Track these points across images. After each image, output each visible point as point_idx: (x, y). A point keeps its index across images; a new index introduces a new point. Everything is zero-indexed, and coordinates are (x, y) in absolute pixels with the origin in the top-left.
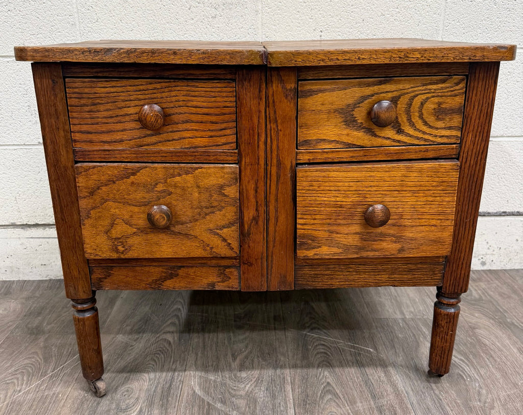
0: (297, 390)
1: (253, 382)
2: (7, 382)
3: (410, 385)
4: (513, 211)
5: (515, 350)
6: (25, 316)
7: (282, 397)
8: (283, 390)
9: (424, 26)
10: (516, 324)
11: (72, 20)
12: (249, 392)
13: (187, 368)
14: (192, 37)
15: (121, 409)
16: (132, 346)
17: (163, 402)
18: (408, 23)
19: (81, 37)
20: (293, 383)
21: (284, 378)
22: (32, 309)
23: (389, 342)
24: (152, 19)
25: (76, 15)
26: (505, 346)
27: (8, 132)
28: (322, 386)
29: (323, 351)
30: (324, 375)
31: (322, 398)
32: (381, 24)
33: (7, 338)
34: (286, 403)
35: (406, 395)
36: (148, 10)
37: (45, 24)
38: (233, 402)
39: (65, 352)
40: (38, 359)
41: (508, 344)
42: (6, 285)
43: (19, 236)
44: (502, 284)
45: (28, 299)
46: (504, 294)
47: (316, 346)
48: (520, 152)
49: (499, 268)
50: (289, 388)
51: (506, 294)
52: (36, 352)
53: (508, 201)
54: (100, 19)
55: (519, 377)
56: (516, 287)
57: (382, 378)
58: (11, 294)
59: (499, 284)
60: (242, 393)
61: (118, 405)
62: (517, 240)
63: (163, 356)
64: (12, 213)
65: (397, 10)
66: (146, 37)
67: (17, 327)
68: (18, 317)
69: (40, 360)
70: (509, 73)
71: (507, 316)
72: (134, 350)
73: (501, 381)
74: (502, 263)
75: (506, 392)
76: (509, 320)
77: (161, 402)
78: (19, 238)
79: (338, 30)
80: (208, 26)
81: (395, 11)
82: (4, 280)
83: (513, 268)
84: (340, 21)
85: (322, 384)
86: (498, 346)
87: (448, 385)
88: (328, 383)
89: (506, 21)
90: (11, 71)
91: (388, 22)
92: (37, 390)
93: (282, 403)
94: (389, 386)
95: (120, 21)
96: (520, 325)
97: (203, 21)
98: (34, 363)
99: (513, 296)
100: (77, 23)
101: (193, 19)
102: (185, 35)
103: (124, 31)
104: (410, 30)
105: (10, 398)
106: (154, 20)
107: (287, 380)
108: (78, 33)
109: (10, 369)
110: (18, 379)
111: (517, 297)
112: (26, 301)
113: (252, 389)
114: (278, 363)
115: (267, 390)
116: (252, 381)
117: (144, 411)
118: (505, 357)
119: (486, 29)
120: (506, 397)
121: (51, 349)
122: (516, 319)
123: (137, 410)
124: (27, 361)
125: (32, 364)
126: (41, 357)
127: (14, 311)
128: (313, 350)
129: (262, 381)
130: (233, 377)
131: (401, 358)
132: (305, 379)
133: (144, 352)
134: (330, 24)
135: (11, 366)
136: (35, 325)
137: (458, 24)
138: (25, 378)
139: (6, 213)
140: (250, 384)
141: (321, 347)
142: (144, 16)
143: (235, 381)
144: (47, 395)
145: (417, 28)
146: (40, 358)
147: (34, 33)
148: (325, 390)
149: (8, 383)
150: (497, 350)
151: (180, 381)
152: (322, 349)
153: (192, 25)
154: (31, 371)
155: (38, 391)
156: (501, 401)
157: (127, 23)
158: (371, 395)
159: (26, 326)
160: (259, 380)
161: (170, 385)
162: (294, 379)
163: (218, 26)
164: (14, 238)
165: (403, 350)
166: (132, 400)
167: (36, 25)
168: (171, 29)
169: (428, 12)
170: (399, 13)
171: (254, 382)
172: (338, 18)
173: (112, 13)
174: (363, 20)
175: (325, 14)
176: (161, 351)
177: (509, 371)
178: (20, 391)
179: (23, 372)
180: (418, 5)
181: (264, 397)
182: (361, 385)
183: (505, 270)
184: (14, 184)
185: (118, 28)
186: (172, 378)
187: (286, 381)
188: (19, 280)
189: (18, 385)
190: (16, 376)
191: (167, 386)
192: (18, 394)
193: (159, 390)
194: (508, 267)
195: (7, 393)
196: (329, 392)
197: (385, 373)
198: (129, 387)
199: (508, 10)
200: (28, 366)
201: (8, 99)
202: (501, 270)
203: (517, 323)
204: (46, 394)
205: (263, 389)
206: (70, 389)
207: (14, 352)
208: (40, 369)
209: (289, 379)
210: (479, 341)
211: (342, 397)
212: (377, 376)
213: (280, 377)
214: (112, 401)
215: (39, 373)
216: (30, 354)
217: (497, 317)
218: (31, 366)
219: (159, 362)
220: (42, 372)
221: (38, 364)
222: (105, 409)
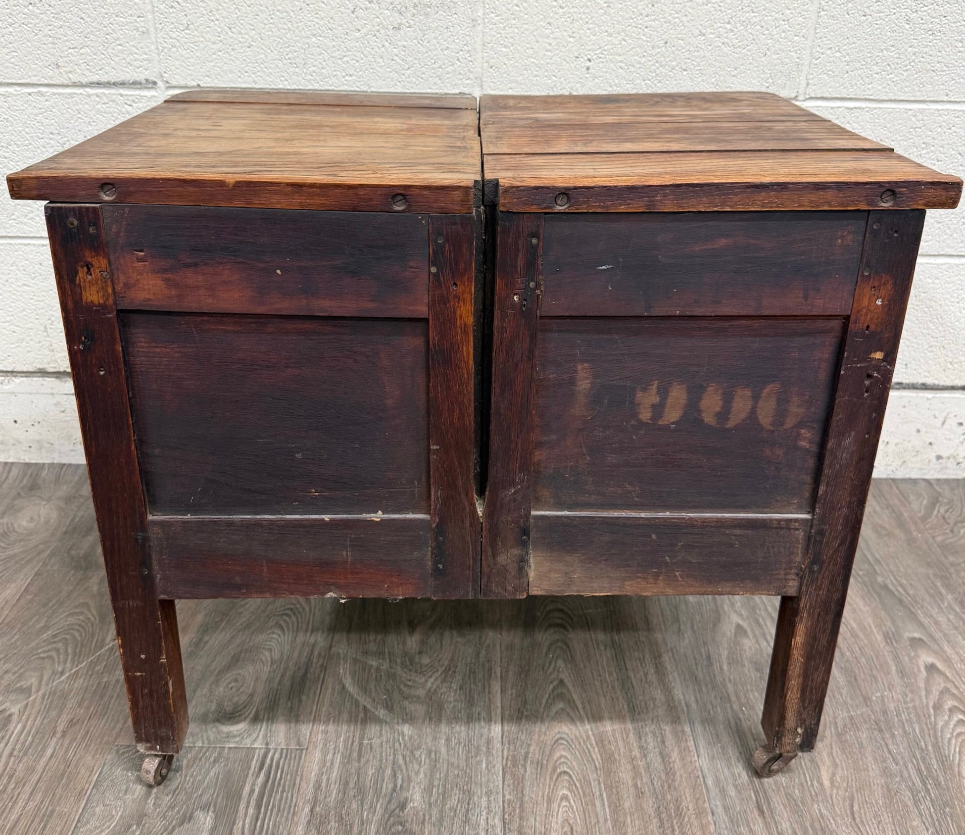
0: (510, 692)
1: (439, 673)
2: (42, 655)
3: (694, 690)
4: (915, 382)
5: (879, 637)
6: (65, 533)
7: (485, 702)
8: (487, 690)
9: (775, 57)
10: (891, 587)
11: (142, 24)
12: (432, 690)
13: (334, 644)
14: (357, 61)
15: (226, 712)
17: (292, 704)
18: (748, 50)
19: (159, 55)
20: (504, 679)
21: (490, 669)
22: (77, 519)
23: (671, 610)
24: (286, 27)
25: (150, 16)
26: (863, 628)
27: (31, 215)
28: (551, 687)
29: (559, 621)
30: (556, 665)
31: (548, 707)
32: (698, 51)
33: (37, 574)
34: (489, 713)
35: (685, 709)
36: (278, 11)
37: (94, 30)
38: (405, 709)
40: (90, 616)
41: (870, 626)
42: (29, 472)
43: (51, 391)
44: (882, 508)
45: (69, 499)
46: (882, 527)
47: (550, 611)
48: (933, 283)
49: (884, 476)
50: (496, 687)
51: (885, 529)
52: (86, 604)
53: (906, 365)
54: (192, 24)
55: (874, 685)
56: (906, 514)
57: (649, 677)
58: (39, 488)
59: (878, 508)
60: (421, 692)
61: (220, 705)
62: (918, 431)
63: (295, 619)
64: (40, 353)
65: (728, 26)
66: (274, 60)
67: (52, 554)
68: (53, 535)
69: (92, 619)
70: (924, 146)
71: (878, 571)
72: (247, 606)
73: (844, 692)
74: (890, 468)
75: (849, 711)
76: (880, 579)
77: (289, 704)
78: (53, 394)
79: (620, 59)
80: (387, 44)
81: (725, 28)
82: (27, 461)
83: (907, 476)
84: (623, 43)
85: (552, 682)
86: (852, 628)
87: (756, 694)
88: (561, 682)
89: (926, 53)
90: (36, 111)
91: (710, 48)
92: (90, 673)
93: (483, 714)
94: (659, 692)
95: (228, 30)
96: (897, 590)
97: (378, 34)
98: (83, 624)
99: (897, 532)
100: (152, 30)
101: (359, 31)
102: (345, 59)
103: (236, 47)
104: (750, 63)
105: (47, 684)
106: (289, 29)
107: (495, 673)
108: (153, 47)
109: (45, 632)
110: (58, 650)
111: (902, 535)
112: (66, 503)
113: (438, 687)
114: (483, 640)
115: (461, 688)
116: (437, 671)
117: (261, 716)
118: (860, 649)
119: (889, 65)
120: (847, 721)
122: (892, 578)
123: (251, 715)
124: (71, 620)
125: (80, 625)
126: (95, 613)
127: (47, 523)
128: (543, 619)
129: (454, 672)
130: (408, 663)
131: (687, 641)
132: (523, 672)
133: (263, 611)
134: (606, 48)
135: (46, 627)
136: (82, 552)
137: (838, 54)
138: (70, 650)
139: (29, 352)
140: (434, 678)
141: (556, 614)
142: (271, 21)
143: (410, 670)
144: (106, 682)
145: (763, 59)
146: (93, 615)
147: (76, 45)
148: (555, 693)
149: (43, 658)
150: (849, 635)
151: (322, 666)
152: (560, 618)
153: (357, 40)
154: (79, 638)
155: (91, 675)
156: (837, 727)
157: (240, 33)
158: (629, 706)
159: (68, 552)
160: (449, 670)
161: (305, 674)
162: (507, 671)
163: (404, 43)
164: (44, 394)
165: (692, 627)
166: (244, 697)
167: (79, 31)
168: (318, 47)
169: (784, 32)
170: (732, 31)
171: (442, 673)
172: (620, 38)
173: (214, 15)
174: (666, 43)
175: (597, 29)
176: (291, 609)
177: (862, 674)
178: (62, 673)
179: (66, 639)
180: (766, 18)
181: (455, 700)
182: (613, 688)
183: (893, 480)
184: (42, 304)
185: (225, 42)
186: (309, 660)
187: (493, 675)
188: (53, 464)
189: (59, 663)
190: (54, 645)
191: (301, 673)
192: (59, 678)
193: (287, 682)
194: (899, 475)
195: (42, 676)
196: (561, 696)
197: (657, 667)
198: (239, 674)
199: (930, 33)
200: (73, 629)
201: (30, 158)
202: (886, 479)
203: (893, 584)
204: (105, 680)
205: (454, 686)
207: (50, 600)
208: (93, 634)
209: (498, 670)
211: (580, 706)
212: (642, 674)
213: (483, 666)
214: (212, 697)
215: (92, 642)
216: (76, 607)
217: (861, 573)
218: (79, 628)
219: (288, 629)
220: (97, 640)
221: (90, 625)
222: (200, 710)
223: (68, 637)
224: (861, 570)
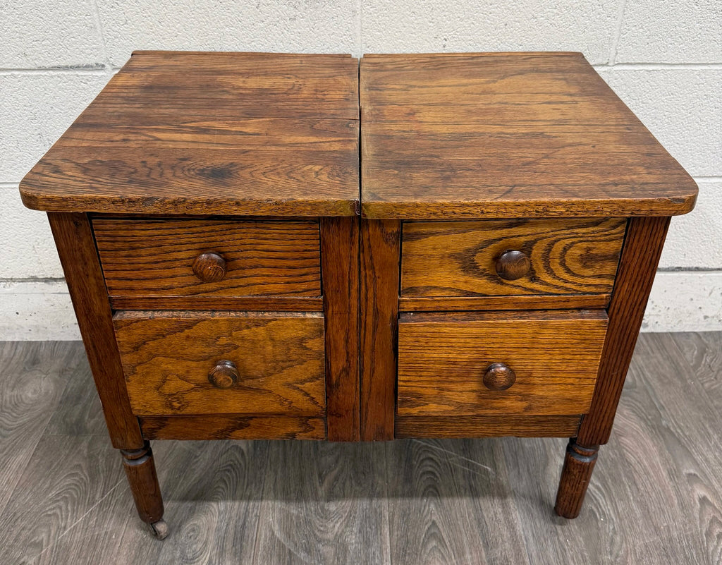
0: (396, 533)
1: (344, 518)
2: (49, 513)
3: (531, 526)
4: (691, 266)
5: (665, 474)
6: (61, 402)
7: (378, 543)
8: (379, 533)
9: (592, 33)
10: (672, 429)
11: (90, 21)
12: (339, 534)
13: (264, 495)
14: (262, 45)
15: (187, 559)
16: (196, 457)
17: (236, 550)
18: (570, 29)
19: (105, 44)
20: (391, 522)
21: (381, 513)
22: (69, 390)
23: (512, 455)
24: (205, 20)
25: (95, 15)
26: (653, 466)
27: (15, 167)
28: (426, 528)
29: (430, 469)
30: (429, 509)
31: (424, 545)
32: (531, 31)
33: (42, 440)
34: (381, 553)
35: (525, 543)
36: (198, 8)
37: (52, 26)
38: (319, 551)
39: (115, 466)
40: (83, 477)
41: (658, 465)
42: (31, 349)
43: (43, 291)
44: (664, 359)
45: (62, 372)
46: (664, 376)
47: (422, 461)
48: (708, 196)
49: (665, 331)
50: (386, 530)
51: (668, 378)
52: (79, 465)
53: (685, 255)
54: (130, 20)
55: (662, 517)
56: (681, 364)
57: (498, 516)
58: (39, 363)
59: (661, 360)
60: (330, 536)
61: (183, 552)
62: (692, 299)
63: (234, 475)
64: (31, 265)
65: (555, 11)
66: (196, 46)
67: (52, 422)
68: (52, 404)
69: (84, 478)
70: (705, 97)
71: (663, 416)
72: (199, 463)
73: (640, 522)
74: (669, 325)
75: (644, 540)
76: (664, 423)
77: (234, 549)
78: (43, 293)
79: (469, 38)
80: (285, 31)
81: (553, 12)
82: (29, 340)
83: (682, 331)
84: (472, 25)
85: (426, 524)
86: (645, 466)
87: (576, 527)
88: (434, 523)
89: (710, 27)
90: (11, 90)
91: (540, 28)
92: (85, 527)
93: (377, 553)
94: (506, 528)
95: (158, 24)
96: (677, 432)
97: (278, 24)
98: (78, 484)
99: (675, 380)
100: (98, 25)
101: (263, 22)
102: (253, 43)
103: (166, 36)
104: (572, 39)
105: (54, 539)
106: (207, 21)
107: (384, 517)
108: (100, 39)
109: (50, 492)
110: (60, 508)
111: (680, 383)
112: (60, 376)
113: (343, 531)
114: (374, 488)
115: (360, 532)
116: (342, 517)
117: (214, 562)
118: (651, 485)
119: (680, 37)
120: (643, 548)
121: (98, 460)
122: (673, 421)
123: (206, 561)
124: (69, 481)
125: (76, 485)
127: (46, 393)
128: (419, 467)
129: (354, 517)
130: (320, 511)
131: (524, 483)
132: (405, 515)
133: (211, 468)
134: (458, 30)
135: (51, 488)
136: (74, 419)
137: (641, 30)
138: (69, 508)
139: (22, 265)
140: (339, 523)
141: (428, 463)
142: (193, 16)
143: (322, 517)
144: (98, 535)
145: (582, 35)
146: (85, 475)
147: (38, 38)
148: (429, 533)
149: (50, 515)
150: (643, 473)
151: (256, 516)
152: (430, 466)
153: (261, 29)
154: (76, 496)
155: (87, 529)
156: (636, 554)
157: (169, 26)
158: (483, 542)
159: (64, 420)
160: (351, 516)
161: (244, 524)
162: (393, 515)
163: (299, 30)
164: (36, 293)
165: (528, 470)
166: (200, 545)
167: (40, 27)
168: (231, 35)
169: (599, 14)
170: (558, 15)
171: (345, 520)
172: (470, 22)
173: (146, 12)
174: (506, 25)
175: (451, 16)
176: (231, 465)
177: (653, 508)
178: (65, 528)
179: (66, 498)
180: (585, 4)
181: (356, 542)
182: (472, 526)
183: (671, 333)
184: (30, 230)
185: (157, 33)
186: (247, 511)
187: (383, 518)
188: (48, 341)
189: (62, 519)
190: (57, 503)
191: (241, 521)
192: (62, 533)
193: (231, 531)
194: (676, 330)
195: (50, 531)
196: (434, 536)
197: (503, 508)
198: (195, 524)
199: (714, 12)
200: (71, 488)
201: (10, 125)
202: (666, 333)
203: (674, 427)
204: (97, 533)
205: (355, 530)
206: (125, 526)
207: (52, 463)
208: (86, 493)
209: (387, 514)
210: (623, 456)
211: (448, 544)
212: (492, 513)
213: (376, 512)
214: (176, 546)
215: (86, 499)
216: (72, 468)
217: (650, 417)
218: (76, 488)
219: (230, 483)
220: (89, 498)
221: (83, 484)
222: (168, 557)
223: (67, 495)
224: (650, 415)
